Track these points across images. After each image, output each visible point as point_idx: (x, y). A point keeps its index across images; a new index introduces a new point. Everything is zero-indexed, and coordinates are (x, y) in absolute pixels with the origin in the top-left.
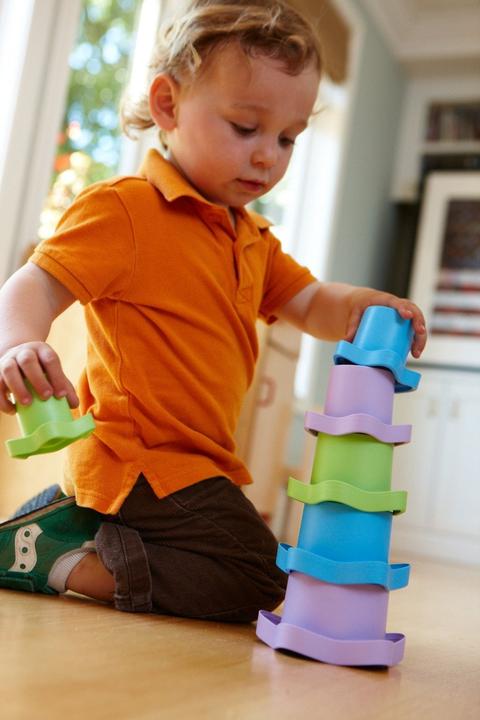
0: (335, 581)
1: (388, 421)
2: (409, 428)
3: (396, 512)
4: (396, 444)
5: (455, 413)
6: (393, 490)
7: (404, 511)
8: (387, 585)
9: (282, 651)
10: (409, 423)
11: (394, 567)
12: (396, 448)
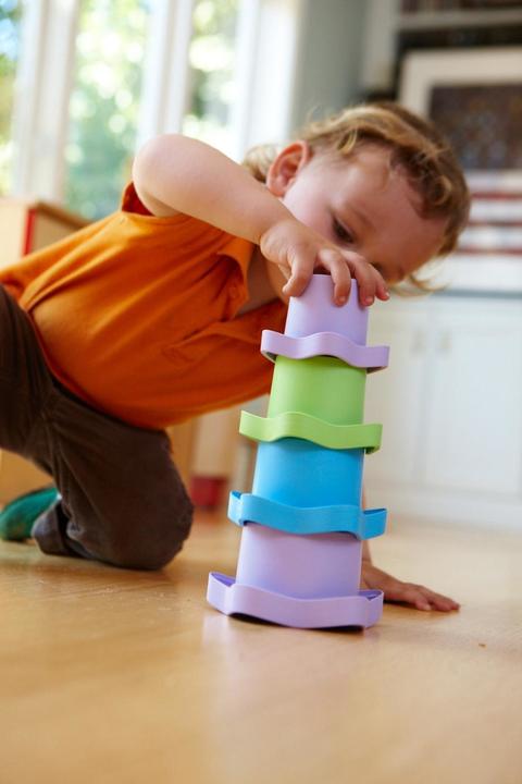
0: (297, 531)
1: (362, 341)
2: (386, 350)
3: (369, 450)
4: (370, 370)
5: (445, 346)
6: (366, 421)
7: (378, 448)
8: (359, 532)
9: (236, 616)
10: (387, 345)
11: (366, 512)
12: (370, 376)
